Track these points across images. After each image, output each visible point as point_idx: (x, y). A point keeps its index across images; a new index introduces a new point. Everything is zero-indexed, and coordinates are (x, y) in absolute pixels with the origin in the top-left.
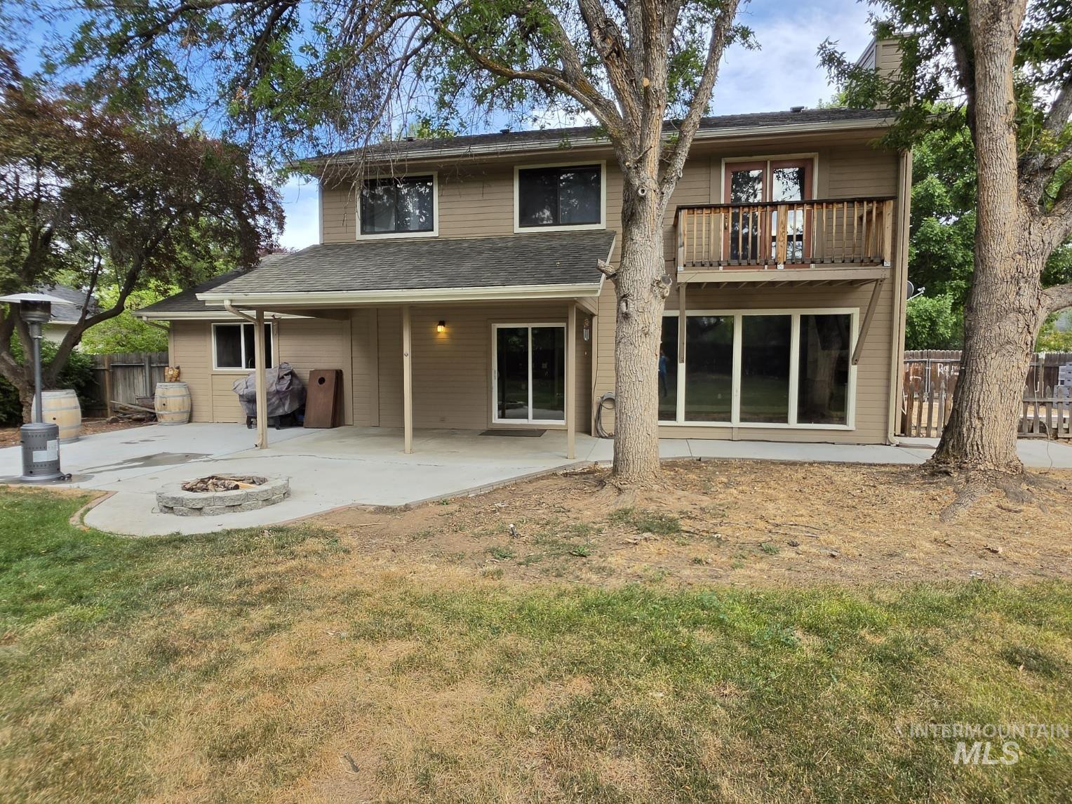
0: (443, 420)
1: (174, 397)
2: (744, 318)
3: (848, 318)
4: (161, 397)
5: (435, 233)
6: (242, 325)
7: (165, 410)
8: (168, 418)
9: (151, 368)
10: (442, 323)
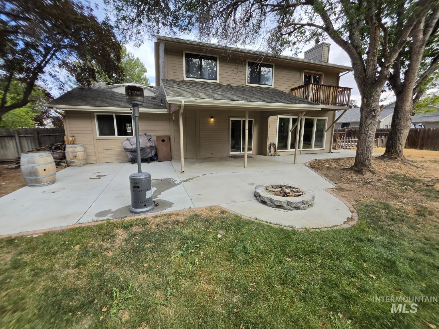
0: (212, 154)
1: (80, 151)
2: (305, 119)
3: (325, 120)
4: (72, 152)
5: (218, 81)
6: (114, 115)
7: (76, 159)
8: (77, 163)
9: (19, 137)
10: (212, 118)
